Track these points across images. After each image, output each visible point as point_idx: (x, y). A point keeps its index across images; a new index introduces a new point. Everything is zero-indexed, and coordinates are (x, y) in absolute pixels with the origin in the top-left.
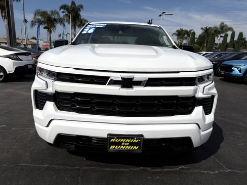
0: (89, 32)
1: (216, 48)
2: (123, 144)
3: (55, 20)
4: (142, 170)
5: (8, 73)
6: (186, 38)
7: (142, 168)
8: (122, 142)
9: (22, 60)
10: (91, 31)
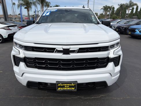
0: (47, 15)
1: (127, 16)
2: (65, 87)
3: (31, 3)
4: (79, 98)
5: (4, 38)
6: (109, 11)
7: (78, 97)
8: (65, 86)
9: (11, 30)
10: (48, 14)
